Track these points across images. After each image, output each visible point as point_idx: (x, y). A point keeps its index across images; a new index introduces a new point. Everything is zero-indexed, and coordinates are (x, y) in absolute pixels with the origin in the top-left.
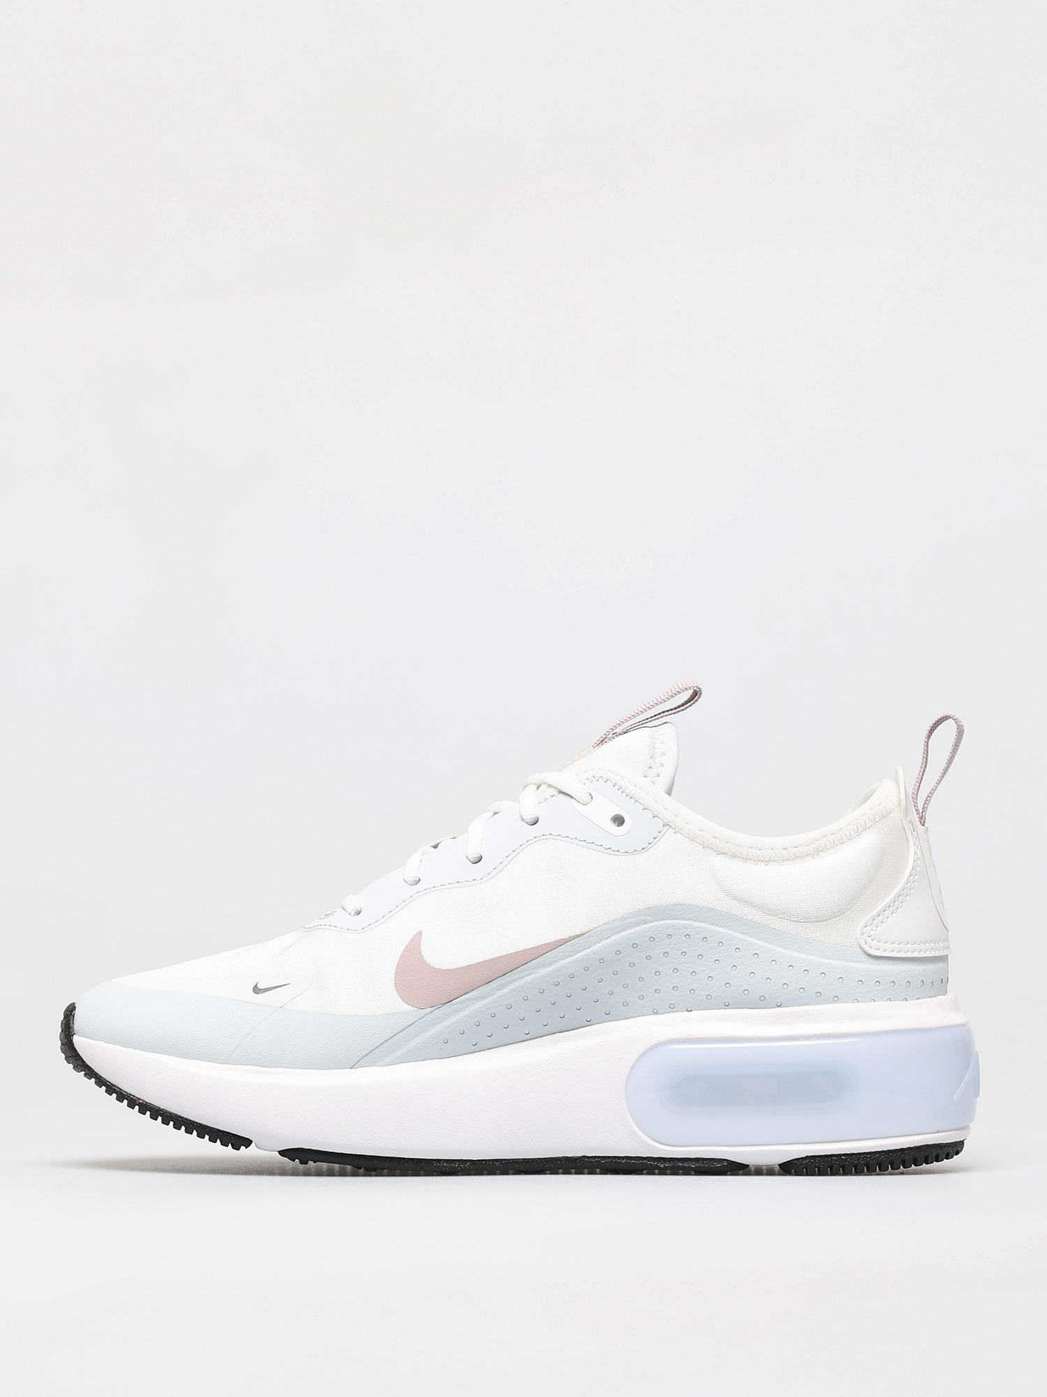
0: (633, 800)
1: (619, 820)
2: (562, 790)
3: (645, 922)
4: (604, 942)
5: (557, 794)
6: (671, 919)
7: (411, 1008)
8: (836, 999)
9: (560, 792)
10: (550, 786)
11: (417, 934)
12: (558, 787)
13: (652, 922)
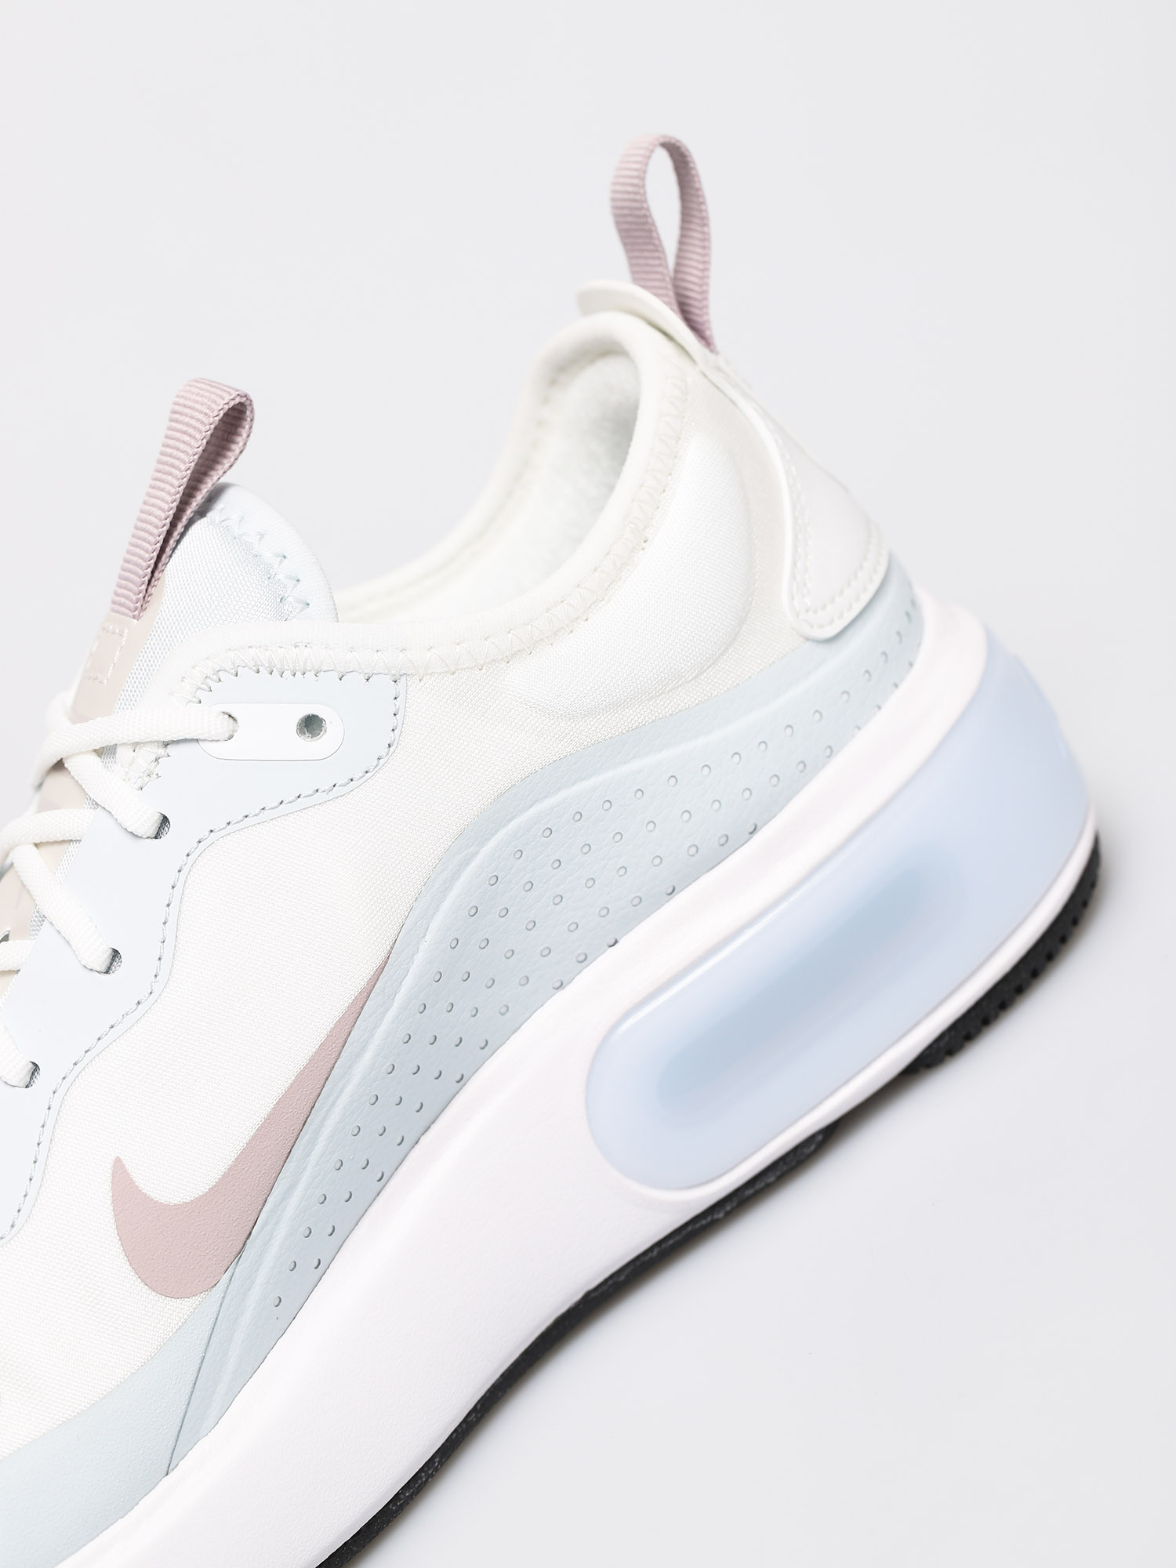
0: (310, 675)
1: (311, 724)
2: (168, 739)
3: (466, 862)
4: (423, 946)
5: (162, 751)
6: (504, 826)
7: (194, 1301)
8: (831, 752)
9: (166, 744)
10: (136, 745)
11: (114, 1167)
12: (156, 738)
13: (477, 853)
